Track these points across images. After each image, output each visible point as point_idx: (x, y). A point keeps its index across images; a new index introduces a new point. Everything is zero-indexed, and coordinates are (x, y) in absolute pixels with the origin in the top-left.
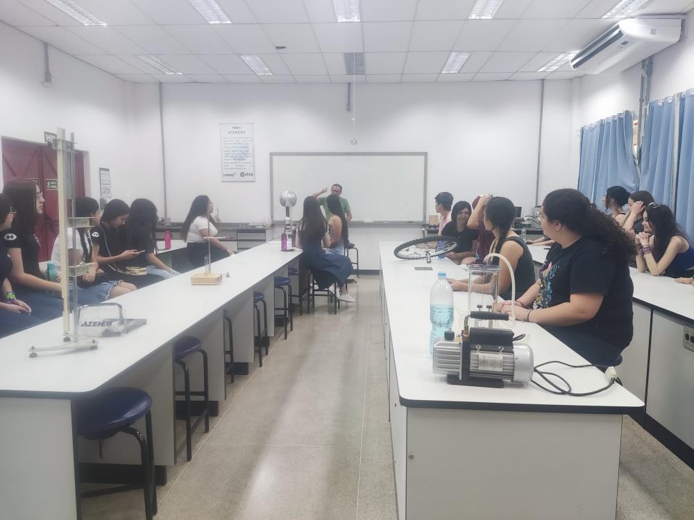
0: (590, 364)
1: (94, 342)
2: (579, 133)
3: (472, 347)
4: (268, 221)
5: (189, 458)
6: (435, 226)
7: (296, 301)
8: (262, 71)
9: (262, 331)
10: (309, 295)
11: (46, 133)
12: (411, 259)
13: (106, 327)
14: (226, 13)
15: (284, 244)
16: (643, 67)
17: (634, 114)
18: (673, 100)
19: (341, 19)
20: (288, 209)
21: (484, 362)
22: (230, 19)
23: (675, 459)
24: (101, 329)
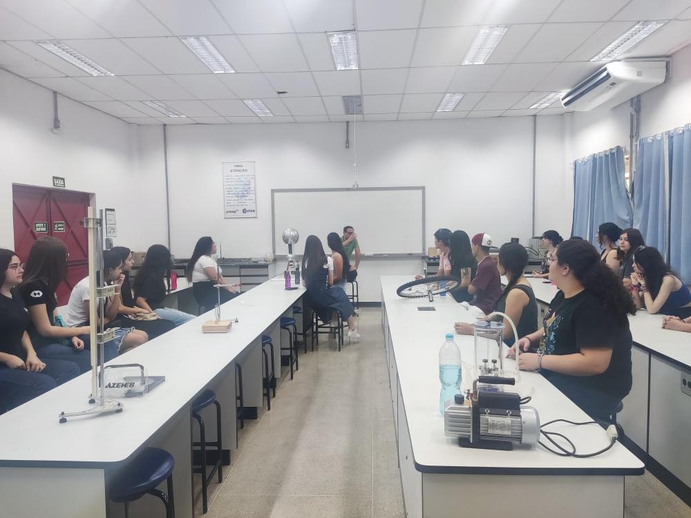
0: (593, 421)
1: (119, 405)
2: (572, 166)
3: (481, 409)
4: (270, 256)
5: (205, 511)
6: (434, 259)
7: (300, 338)
8: (264, 113)
9: (270, 374)
10: (313, 332)
11: (54, 178)
12: (414, 297)
13: (129, 388)
14: (229, 63)
15: (288, 282)
16: (632, 106)
17: (625, 149)
18: (662, 138)
19: (339, 67)
20: (290, 246)
21: (494, 426)
22: (234, 69)
23: (679, 502)
24: (123, 390)
